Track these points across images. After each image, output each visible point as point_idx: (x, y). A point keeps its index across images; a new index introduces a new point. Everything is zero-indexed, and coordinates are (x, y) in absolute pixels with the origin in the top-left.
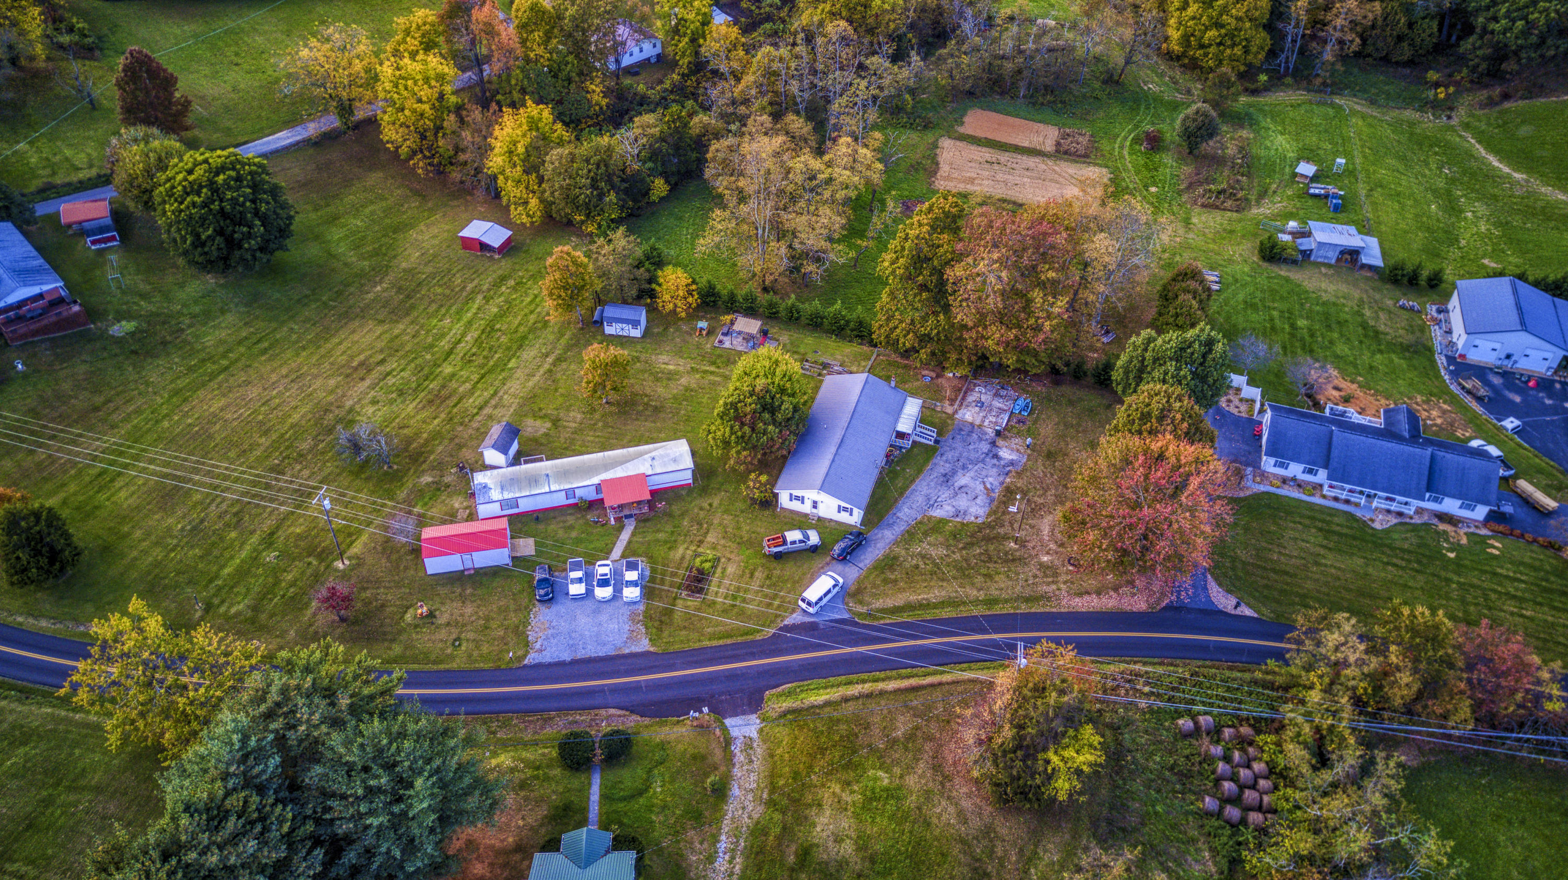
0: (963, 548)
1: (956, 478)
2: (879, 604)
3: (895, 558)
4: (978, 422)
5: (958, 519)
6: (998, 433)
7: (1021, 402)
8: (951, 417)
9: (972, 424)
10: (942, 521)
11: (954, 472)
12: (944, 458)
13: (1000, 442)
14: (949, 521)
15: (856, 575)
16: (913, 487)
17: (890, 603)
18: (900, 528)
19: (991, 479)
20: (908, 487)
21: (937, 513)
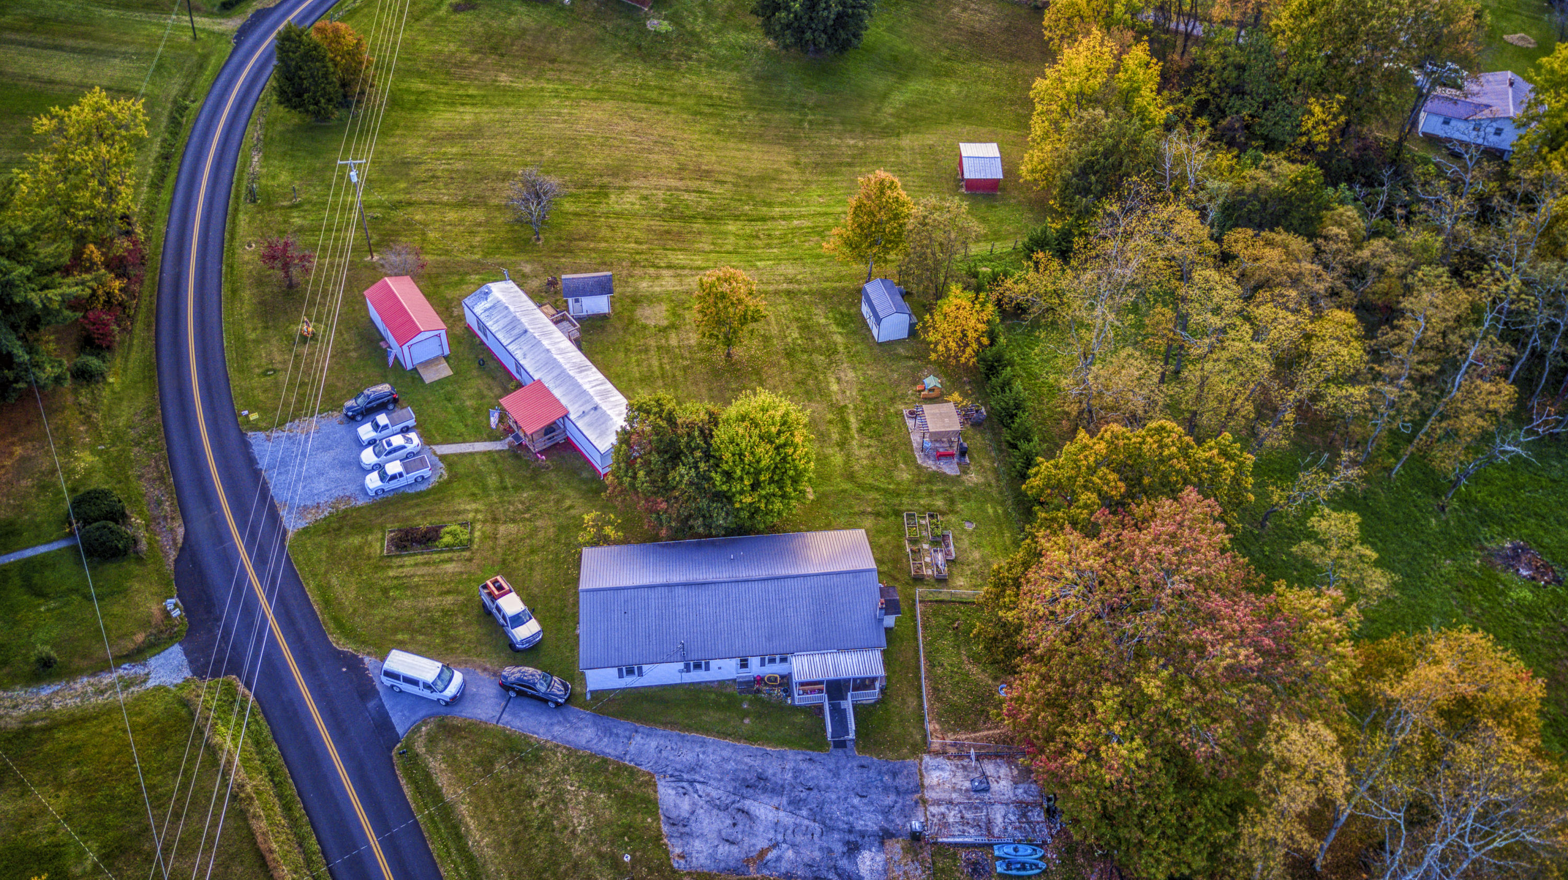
0: (600, 855)
1: (764, 798)
2: (436, 765)
3: (539, 760)
4: (930, 795)
5: (665, 829)
6: (916, 837)
7: (1025, 852)
8: (922, 747)
9: (921, 787)
10: (651, 805)
11: (777, 790)
12: (803, 766)
13: (896, 847)
14: (654, 814)
15: (483, 717)
16: (710, 739)
17: (443, 779)
18: (609, 747)
19: (790, 854)
20: (707, 732)
21: (666, 793)
